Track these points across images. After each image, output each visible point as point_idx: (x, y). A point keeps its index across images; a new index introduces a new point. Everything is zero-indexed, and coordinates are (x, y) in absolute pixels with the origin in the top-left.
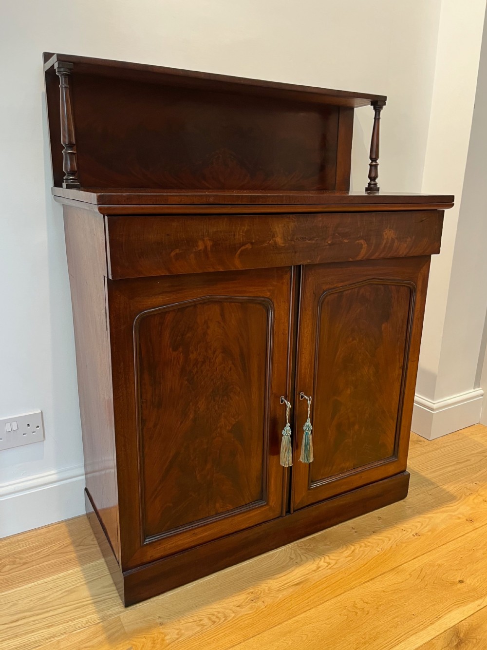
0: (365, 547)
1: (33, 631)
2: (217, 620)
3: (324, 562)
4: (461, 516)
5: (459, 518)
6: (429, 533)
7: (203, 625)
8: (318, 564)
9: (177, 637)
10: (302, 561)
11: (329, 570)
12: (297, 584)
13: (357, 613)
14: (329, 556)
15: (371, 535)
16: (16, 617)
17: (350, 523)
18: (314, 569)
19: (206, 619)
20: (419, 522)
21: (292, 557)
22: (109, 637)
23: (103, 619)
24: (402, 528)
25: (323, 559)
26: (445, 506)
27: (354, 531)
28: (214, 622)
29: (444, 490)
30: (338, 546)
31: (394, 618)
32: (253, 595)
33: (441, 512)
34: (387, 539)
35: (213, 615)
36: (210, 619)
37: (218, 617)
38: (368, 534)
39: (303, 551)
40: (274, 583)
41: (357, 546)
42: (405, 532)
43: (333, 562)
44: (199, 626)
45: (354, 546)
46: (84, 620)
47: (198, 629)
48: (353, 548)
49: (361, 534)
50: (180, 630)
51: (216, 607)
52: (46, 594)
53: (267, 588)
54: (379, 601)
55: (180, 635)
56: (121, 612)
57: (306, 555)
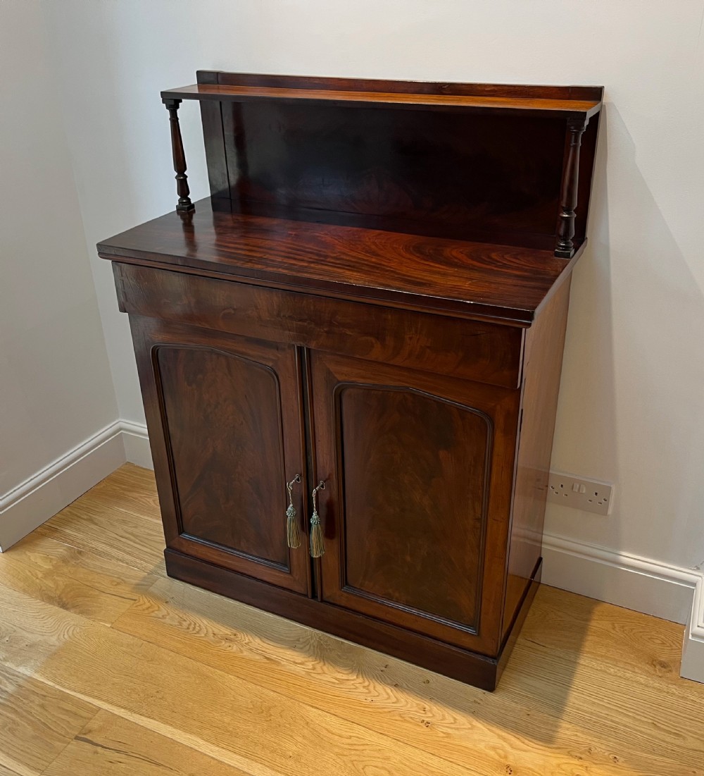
0: (364, 687)
1: (120, 550)
2: (191, 630)
3: (313, 665)
4: (511, 758)
5: (506, 757)
6: (442, 735)
7: (181, 624)
8: (306, 662)
9: (161, 616)
10: (301, 648)
11: (304, 673)
12: (266, 658)
13: (262, 712)
14: (324, 665)
15: (388, 684)
16: (127, 535)
17: (393, 661)
18: (297, 661)
19: (188, 622)
20: (455, 719)
21: (301, 640)
22: (138, 585)
23: (151, 573)
24: (426, 706)
25: (316, 662)
26: (517, 736)
27: (384, 669)
28: (188, 628)
29: (556, 726)
30: (345, 666)
31: (275, 743)
32: (233, 637)
33: (498, 735)
34: (395, 700)
35: (195, 624)
36: (190, 624)
37: (194, 628)
38: (389, 681)
39: (315, 644)
40: (257, 642)
41: (360, 680)
42: (424, 712)
43: (320, 671)
44: (179, 622)
45: (357, 677)
46: (145, 564)
47: (177, 624)
48: (355, 677)
49: (383, 676)
50: (169, 614)
51: (204, 622)
52: (155, 534)
53: (247, 641)
54: (290, 724)
55: (164, 617)
56: (164, 577)
57: (312, 648)
